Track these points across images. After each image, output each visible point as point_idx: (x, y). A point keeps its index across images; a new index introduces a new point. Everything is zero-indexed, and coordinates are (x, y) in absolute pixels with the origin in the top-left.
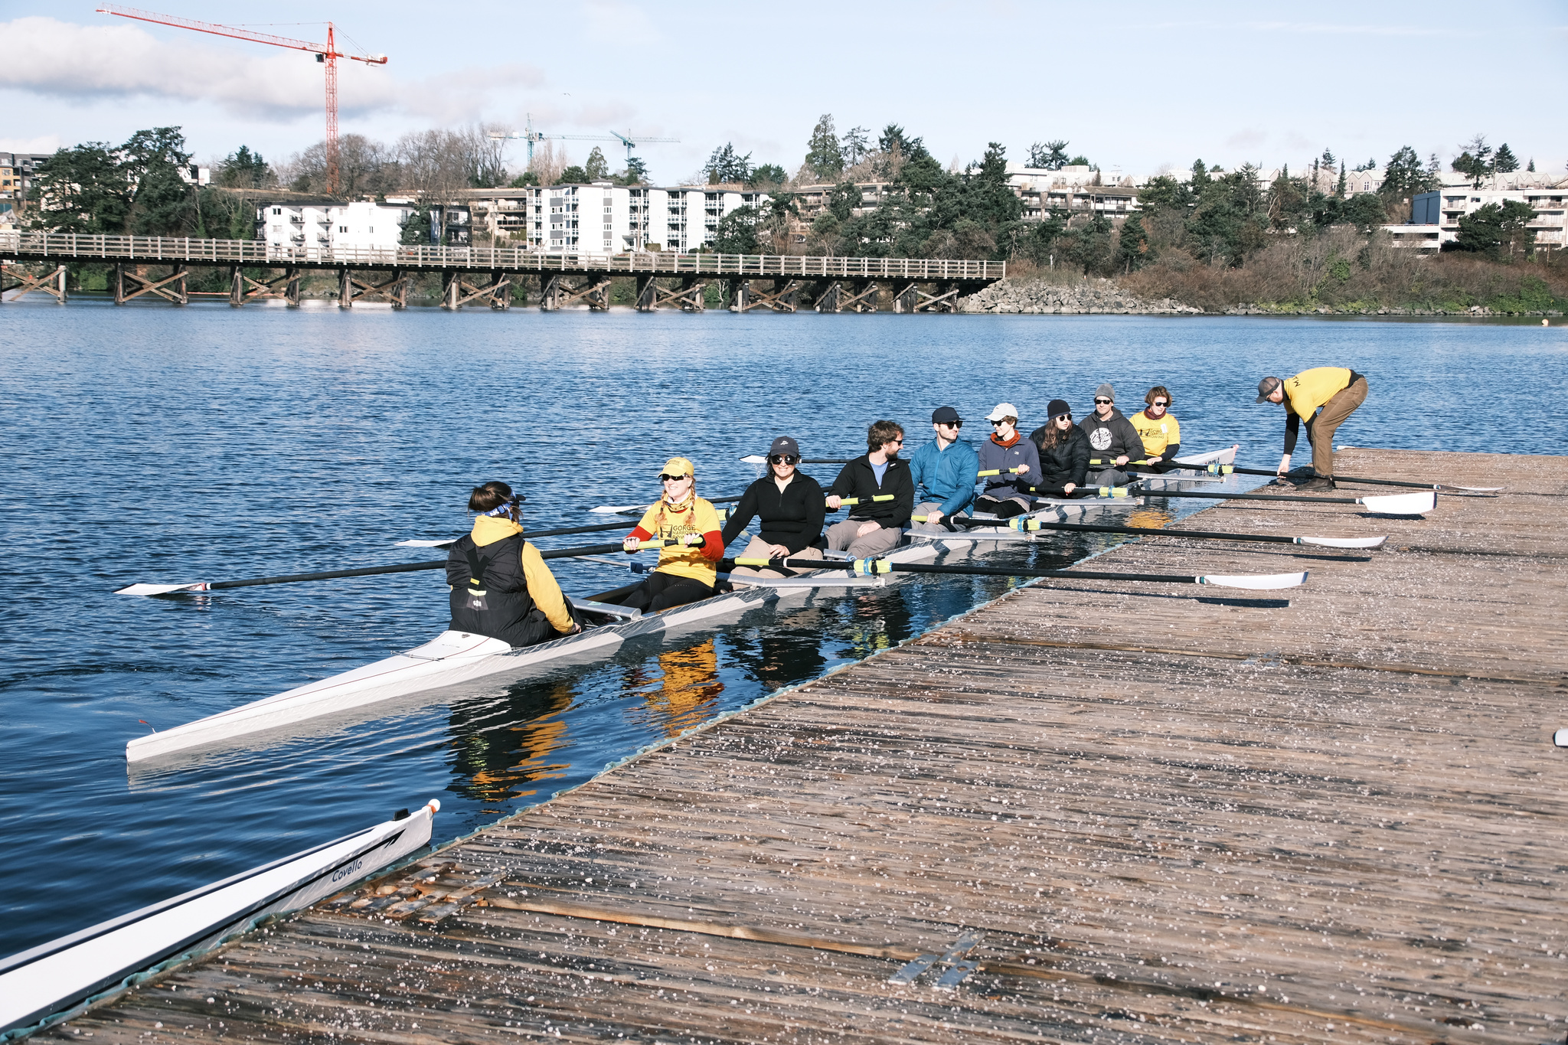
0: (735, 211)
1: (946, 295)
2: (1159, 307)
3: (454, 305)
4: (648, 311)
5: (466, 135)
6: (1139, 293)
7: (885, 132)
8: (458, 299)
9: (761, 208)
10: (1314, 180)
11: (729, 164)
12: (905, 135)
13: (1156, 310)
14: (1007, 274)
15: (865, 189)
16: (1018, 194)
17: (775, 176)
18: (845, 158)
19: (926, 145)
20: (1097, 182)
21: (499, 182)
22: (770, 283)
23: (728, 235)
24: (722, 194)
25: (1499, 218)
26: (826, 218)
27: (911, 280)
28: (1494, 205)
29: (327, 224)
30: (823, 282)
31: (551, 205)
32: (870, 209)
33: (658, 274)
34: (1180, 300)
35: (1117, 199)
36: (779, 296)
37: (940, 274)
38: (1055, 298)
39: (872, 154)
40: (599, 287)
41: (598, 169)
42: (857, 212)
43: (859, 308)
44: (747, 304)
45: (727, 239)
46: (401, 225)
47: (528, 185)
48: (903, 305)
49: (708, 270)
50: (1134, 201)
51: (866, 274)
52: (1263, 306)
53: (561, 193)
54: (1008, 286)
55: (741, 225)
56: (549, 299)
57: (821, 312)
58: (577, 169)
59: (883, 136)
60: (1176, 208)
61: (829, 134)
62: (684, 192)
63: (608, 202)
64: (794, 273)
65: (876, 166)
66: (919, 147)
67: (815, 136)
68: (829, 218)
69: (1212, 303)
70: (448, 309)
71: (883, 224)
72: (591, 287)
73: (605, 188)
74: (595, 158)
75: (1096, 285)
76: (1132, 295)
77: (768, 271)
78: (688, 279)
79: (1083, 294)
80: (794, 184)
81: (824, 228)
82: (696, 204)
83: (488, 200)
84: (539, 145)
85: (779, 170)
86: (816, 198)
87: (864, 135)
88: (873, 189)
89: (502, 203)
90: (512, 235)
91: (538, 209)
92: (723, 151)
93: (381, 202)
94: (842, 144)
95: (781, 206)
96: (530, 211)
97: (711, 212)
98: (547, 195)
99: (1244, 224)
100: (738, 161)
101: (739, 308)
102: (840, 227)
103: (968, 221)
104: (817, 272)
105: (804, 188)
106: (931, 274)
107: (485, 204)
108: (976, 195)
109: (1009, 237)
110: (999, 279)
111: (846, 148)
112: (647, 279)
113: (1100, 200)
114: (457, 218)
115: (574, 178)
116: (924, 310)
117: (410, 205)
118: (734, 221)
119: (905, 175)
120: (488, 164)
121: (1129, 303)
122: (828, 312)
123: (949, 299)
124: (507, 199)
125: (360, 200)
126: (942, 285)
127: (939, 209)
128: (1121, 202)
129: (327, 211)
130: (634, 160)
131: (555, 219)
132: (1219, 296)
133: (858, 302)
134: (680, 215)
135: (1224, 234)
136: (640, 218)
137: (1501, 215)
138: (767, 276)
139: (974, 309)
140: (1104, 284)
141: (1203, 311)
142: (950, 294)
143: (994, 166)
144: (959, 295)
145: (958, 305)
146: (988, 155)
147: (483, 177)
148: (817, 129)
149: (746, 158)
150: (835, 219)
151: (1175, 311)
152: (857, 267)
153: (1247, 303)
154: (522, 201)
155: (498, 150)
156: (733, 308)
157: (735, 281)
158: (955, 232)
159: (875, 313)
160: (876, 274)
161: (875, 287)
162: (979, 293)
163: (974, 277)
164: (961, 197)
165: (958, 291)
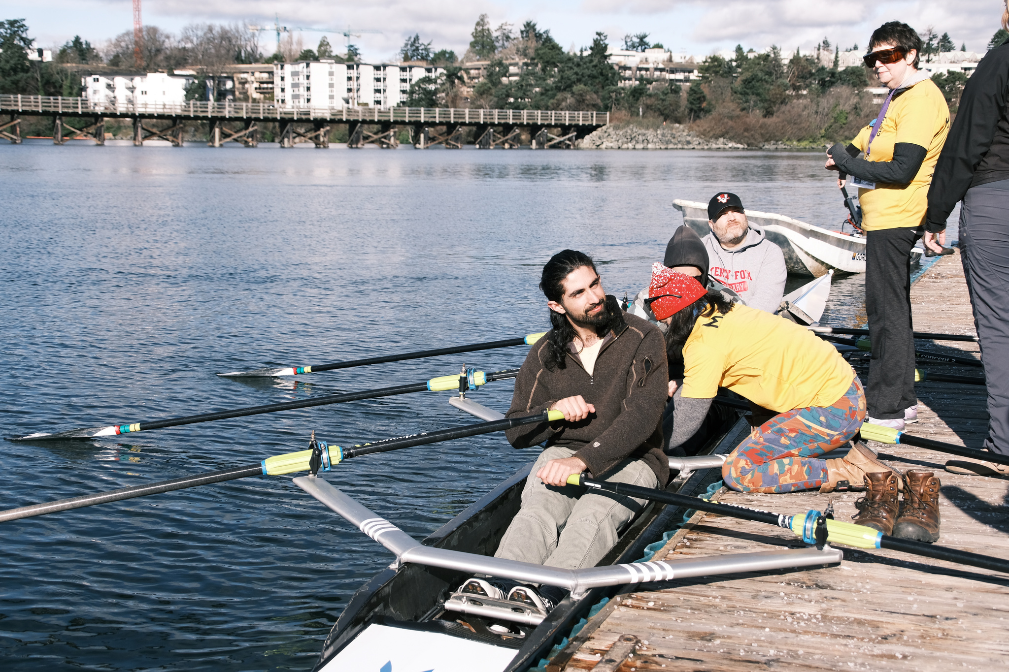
0: (420, 79)
1: (567, 137)
2: (716, 144)
3: (217, 144)
4: (357, 148)
5: (233, 27)
6: (703, 134)
7: (525, 26)
8: (220, 140)
9: (438, 78)
10: (818, 58)
11: (417, 49)
12: (538, 28)
13: (714, 146)
14: (610, 121)
15: (511, 65)
16: (616, 68)
17: (449, 57)
18: (497, 44)
19: (552, 34)
20: (670, 60)
21: (257, 61)
22: (444, 128)
23: (415, 96)
24: (411, 68)
25: (945, 83)
26: (484, 84)
27: (542, 125)
28: (941, 73)
29: (132, 89)
30: (481, 128)
31: (292, 75)
32: (515, 78)
33: (364, 122)
34: (731, 139)
35: (684, 72)
36: (450, 137)
37: (563, 122)
38: (644, 138)
39: (515, 41)
40: (322, 131)
41: (325, 51)
42: (505, 80)
43: (507, 146)
44: (427, 143)
45: (415, 100)
46: (185, 89)
47: (276, 62)
48: (537, 144)
49: (399, 119)
50: (696, 72)
51: (511, 122)
52: (788, 143)
53: (298, 68)
54: (611, 130)
55: (425, 89)
56: (286, 140)
57: (480, 148)
58: (310, 51)
59: (523, 29)
60: (724, 77)
61: (485, 27)
62: (385, 66)
63: (331, 74)
64: (460, 121)
65: (518, 50)
66: (548, 36)
67: (476, 29)
68: (485, 84)
69: (753, 141)
70: (212, 148)
71: (522, 88)
72: (316, 131)
73: (329, 63)
74: (324, 44)
75: (672, 129)
76: (698, 136)
77: (442, 120)
78: (386, 125)
79: (663, 135)
80: (462, 62)
81: (482, 92)
82: (393, 75)
83: (248, 73)
84: (284, 35)
85: (452, 53)
86: (477, 71)
87: (509, 28)
88: (515, 65)
89: (257, 74)
90: (265, 97)
91: (282, 79)
92: (412, 39)
93: (171, 74)
94: (494, 35)
95: (453, 76)
96: (277, 80)
97: (404, 80)
98: (288, 68)
99: (772, 87)
100: (423, 47)
101: (422, 145)
102: (493, 91)
103: (582, 86)
104: (477, 121)
105: (468, 64)
106: (557, 122)
107: (245, 76)
108: (588, 68)
109: (611, 97)
110: (604, 125)
111: (497, 37)
112: (356, 125)
113: (672, 71)
114: (225, 84)
115: (308, 57)
116: (552, 147)
117: (191, 75)
118: (419, 87)
119: (538, 55)
120: (249, 49)
121: (695, 141)
122: (484, 148)
123: (569, 139)
124: (261, 72)
126: (565, 129)
127: (562, 77)
128: (687, 74)
129: (132, 80)
130: (352, 46)
131: (295, 85)
132: (757, 136)
133: (506, 141)
134: (382, 83)
135: (758, 95)
136: (354, 85)
137: (946, 80)
138: (441, 123)
139: (587, 146)
140: (678, 128)
141: (746, 147)
142: (570, 135)
143: (599, 49)
144: (577, 137)
145: (576, 144)
146: (595, 41)
147: (245, 57)
148: (478, 24)
149: (429, 44)
150: (490, 85)
151: (727, 147)
152: (506, 117)
153: (777, 141)
154: (271, 73)
155: (256, 39)
156: (418, 146)
157: (418, 127)
158: (573, 94)
159: (518, 149)
160: (518, 122)
161: (517, 131)
162: (591, 135)
163: (587, 123)
164: (576, 69)
165: (575, 133)
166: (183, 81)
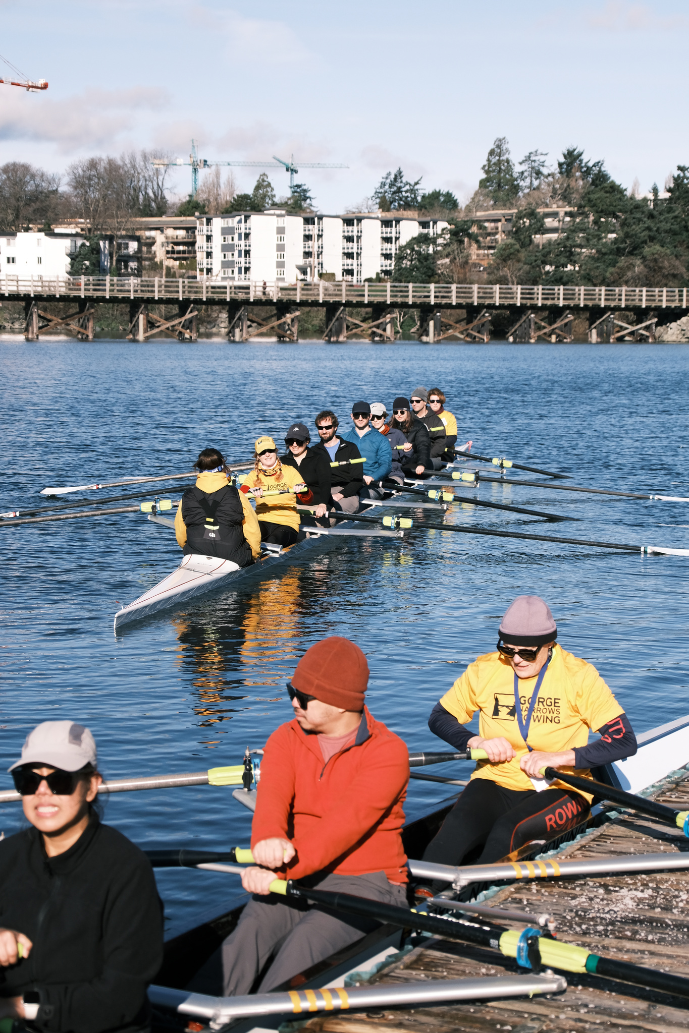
0: (414, 239)
1: (644, 325)
3: (141, 336)
4: (337, 342)
7: (563, 155)
8: (145, 331)
9: (440, 236)
11: (399, 190)
12: (585, 158)
15: (548, 215)
18: (522, 183)
19: (607, 168)
21: (163, 211)
22: (464, 313)
23: (406, 263)
24: (398, 221)
26: (507, 246)
27: (607, 309)
30: (517, 312)
31: (223, 234)
32: (554, 236)
33: (348, 304)
36: (471, 326)
37: (637, 303)
39: (550, 179)
40: (288, 318)
41: (264, 196)
42: (538, 238)
43: (553, 338)
44: (439, 335)
45: (406, 268)
46: (69, 255)
47: (197, 214)
48: (599, 334)
49: (399, 300)
51: (561, 303)
53: (233, 222)
55: (419, 253)
56: (237, 331)
57: (514, 342)
58: (245, 197)
59: (562, 160)
61: (504, 158)
62: (360, 220)
63: (281, 231)
64: (486, 302)
65: (554, 191)
66: (600, 171)
67: (489, 160)
68: (512, 245)
70: (135, 341)
71: (566, 252)
72: (279, 319)
73: (276, 216)
74: (262, 185)
77: (460, 301)
78: (377, 309)
80: (468, 210)
81: (506, 256)
82: (372, 231)
83: (155, 229)
84: (203, 172)
85: (449, 196)
86: (493, 224)
87: (541, 159)
88: (554, 215)
89: (170, 232)
90: (181, 266)
91: (209, 238)
92: (392, 177)
93: (51, 234)
94: (517, 169)
95: (460, 233)
96: (201, 241)
97: (387, 240)
98: (218, 223)
100: (407, 187)
101: (431, 338)
102: (523, 255)
103: (657, 247)
104: (511, 302)
105: (480, 214)
106: (629, 303)
107: (153, 233)
108: (667, 221)
111: (522, 173)
114: (127, 247)
115: (243, 206)
116: (621, 340)
117: (77, 235)
118: (413, 250)
119: (590, 200)
120: (149, 192)
122: (521, 343)
123: (647, 328)
124: (175, 228)
125: (27, 230)
126: (640, 314)
127: (627, 235)
130: (298, 186)
131: (227, 248)
133: (552, 332)
134: (355, 244)
136: (314, 246)
138: (459, 306)
139: (674, 338)
142: (648, 323)
143: (683, 190)
144: (658, 324)
145: (657, 335)
146: (675, 179)
147: (146, 205)
148: (492, 153)
149: (417, 183)
150: (517, 246)
152: (551, 296)
154: (191, 230)
155: (161, 178)
156: (424, 339)
157: (426, 311)
158: (644, 258)
159: (570, 343)
160: (572, 303)
161: (571, 317)
162: (679, 322)
163: (673, 305)
164: (649, 223)
165: (656, 320)
166: (67, 243)
